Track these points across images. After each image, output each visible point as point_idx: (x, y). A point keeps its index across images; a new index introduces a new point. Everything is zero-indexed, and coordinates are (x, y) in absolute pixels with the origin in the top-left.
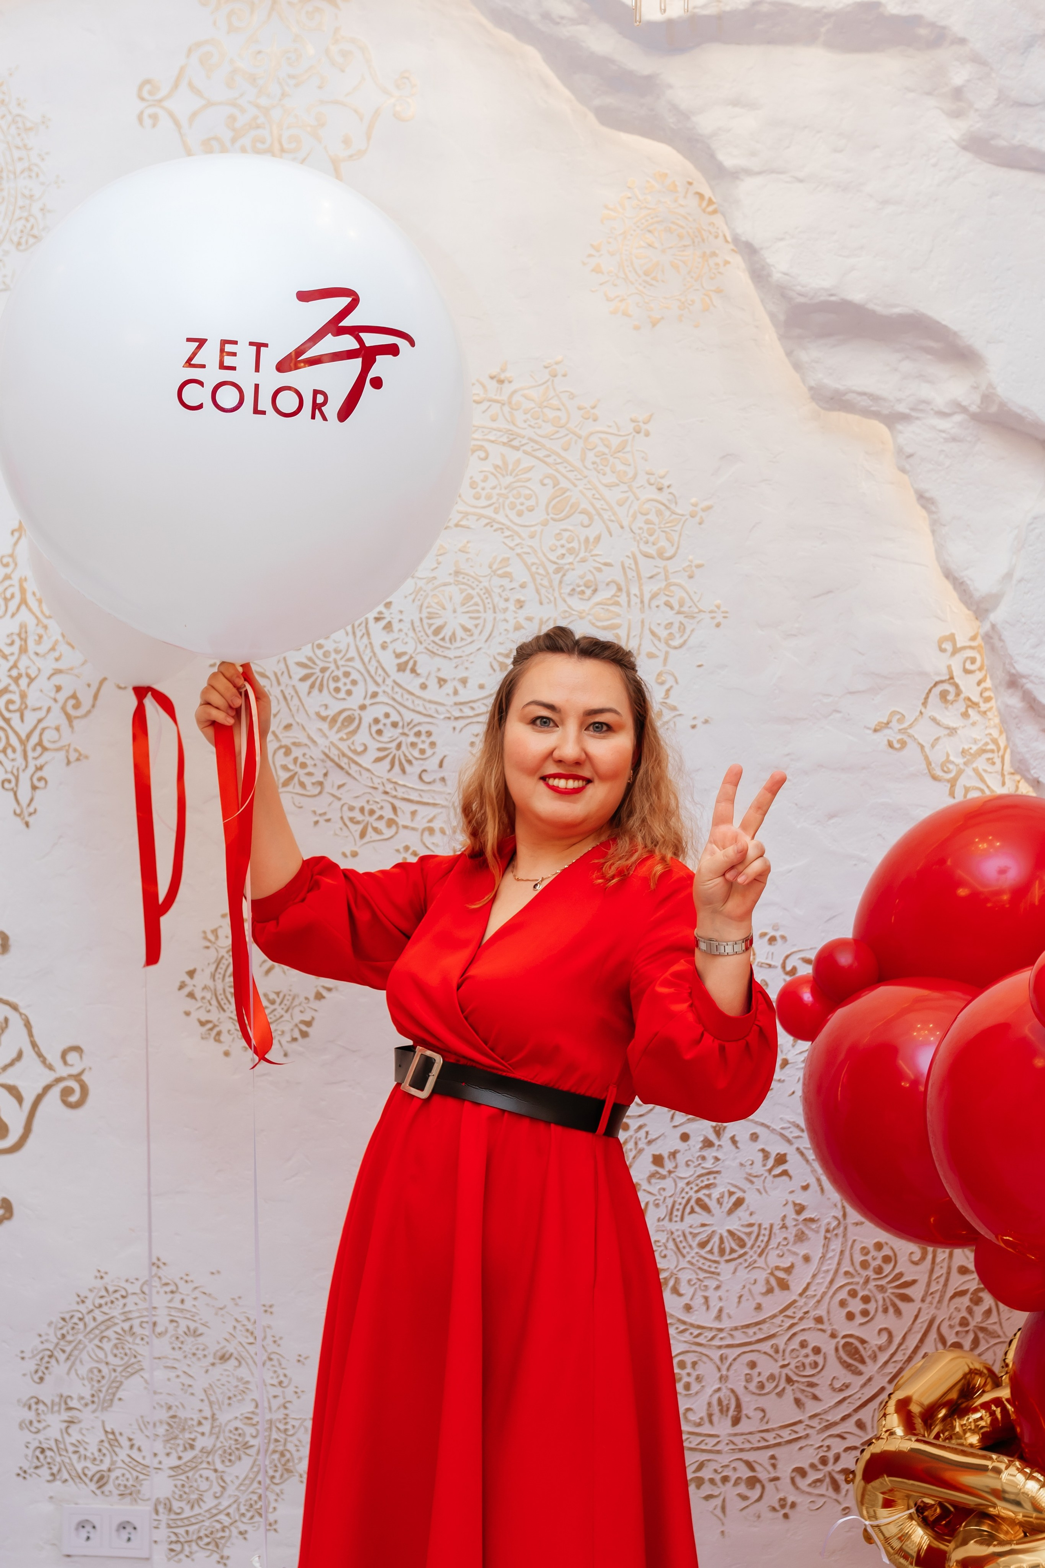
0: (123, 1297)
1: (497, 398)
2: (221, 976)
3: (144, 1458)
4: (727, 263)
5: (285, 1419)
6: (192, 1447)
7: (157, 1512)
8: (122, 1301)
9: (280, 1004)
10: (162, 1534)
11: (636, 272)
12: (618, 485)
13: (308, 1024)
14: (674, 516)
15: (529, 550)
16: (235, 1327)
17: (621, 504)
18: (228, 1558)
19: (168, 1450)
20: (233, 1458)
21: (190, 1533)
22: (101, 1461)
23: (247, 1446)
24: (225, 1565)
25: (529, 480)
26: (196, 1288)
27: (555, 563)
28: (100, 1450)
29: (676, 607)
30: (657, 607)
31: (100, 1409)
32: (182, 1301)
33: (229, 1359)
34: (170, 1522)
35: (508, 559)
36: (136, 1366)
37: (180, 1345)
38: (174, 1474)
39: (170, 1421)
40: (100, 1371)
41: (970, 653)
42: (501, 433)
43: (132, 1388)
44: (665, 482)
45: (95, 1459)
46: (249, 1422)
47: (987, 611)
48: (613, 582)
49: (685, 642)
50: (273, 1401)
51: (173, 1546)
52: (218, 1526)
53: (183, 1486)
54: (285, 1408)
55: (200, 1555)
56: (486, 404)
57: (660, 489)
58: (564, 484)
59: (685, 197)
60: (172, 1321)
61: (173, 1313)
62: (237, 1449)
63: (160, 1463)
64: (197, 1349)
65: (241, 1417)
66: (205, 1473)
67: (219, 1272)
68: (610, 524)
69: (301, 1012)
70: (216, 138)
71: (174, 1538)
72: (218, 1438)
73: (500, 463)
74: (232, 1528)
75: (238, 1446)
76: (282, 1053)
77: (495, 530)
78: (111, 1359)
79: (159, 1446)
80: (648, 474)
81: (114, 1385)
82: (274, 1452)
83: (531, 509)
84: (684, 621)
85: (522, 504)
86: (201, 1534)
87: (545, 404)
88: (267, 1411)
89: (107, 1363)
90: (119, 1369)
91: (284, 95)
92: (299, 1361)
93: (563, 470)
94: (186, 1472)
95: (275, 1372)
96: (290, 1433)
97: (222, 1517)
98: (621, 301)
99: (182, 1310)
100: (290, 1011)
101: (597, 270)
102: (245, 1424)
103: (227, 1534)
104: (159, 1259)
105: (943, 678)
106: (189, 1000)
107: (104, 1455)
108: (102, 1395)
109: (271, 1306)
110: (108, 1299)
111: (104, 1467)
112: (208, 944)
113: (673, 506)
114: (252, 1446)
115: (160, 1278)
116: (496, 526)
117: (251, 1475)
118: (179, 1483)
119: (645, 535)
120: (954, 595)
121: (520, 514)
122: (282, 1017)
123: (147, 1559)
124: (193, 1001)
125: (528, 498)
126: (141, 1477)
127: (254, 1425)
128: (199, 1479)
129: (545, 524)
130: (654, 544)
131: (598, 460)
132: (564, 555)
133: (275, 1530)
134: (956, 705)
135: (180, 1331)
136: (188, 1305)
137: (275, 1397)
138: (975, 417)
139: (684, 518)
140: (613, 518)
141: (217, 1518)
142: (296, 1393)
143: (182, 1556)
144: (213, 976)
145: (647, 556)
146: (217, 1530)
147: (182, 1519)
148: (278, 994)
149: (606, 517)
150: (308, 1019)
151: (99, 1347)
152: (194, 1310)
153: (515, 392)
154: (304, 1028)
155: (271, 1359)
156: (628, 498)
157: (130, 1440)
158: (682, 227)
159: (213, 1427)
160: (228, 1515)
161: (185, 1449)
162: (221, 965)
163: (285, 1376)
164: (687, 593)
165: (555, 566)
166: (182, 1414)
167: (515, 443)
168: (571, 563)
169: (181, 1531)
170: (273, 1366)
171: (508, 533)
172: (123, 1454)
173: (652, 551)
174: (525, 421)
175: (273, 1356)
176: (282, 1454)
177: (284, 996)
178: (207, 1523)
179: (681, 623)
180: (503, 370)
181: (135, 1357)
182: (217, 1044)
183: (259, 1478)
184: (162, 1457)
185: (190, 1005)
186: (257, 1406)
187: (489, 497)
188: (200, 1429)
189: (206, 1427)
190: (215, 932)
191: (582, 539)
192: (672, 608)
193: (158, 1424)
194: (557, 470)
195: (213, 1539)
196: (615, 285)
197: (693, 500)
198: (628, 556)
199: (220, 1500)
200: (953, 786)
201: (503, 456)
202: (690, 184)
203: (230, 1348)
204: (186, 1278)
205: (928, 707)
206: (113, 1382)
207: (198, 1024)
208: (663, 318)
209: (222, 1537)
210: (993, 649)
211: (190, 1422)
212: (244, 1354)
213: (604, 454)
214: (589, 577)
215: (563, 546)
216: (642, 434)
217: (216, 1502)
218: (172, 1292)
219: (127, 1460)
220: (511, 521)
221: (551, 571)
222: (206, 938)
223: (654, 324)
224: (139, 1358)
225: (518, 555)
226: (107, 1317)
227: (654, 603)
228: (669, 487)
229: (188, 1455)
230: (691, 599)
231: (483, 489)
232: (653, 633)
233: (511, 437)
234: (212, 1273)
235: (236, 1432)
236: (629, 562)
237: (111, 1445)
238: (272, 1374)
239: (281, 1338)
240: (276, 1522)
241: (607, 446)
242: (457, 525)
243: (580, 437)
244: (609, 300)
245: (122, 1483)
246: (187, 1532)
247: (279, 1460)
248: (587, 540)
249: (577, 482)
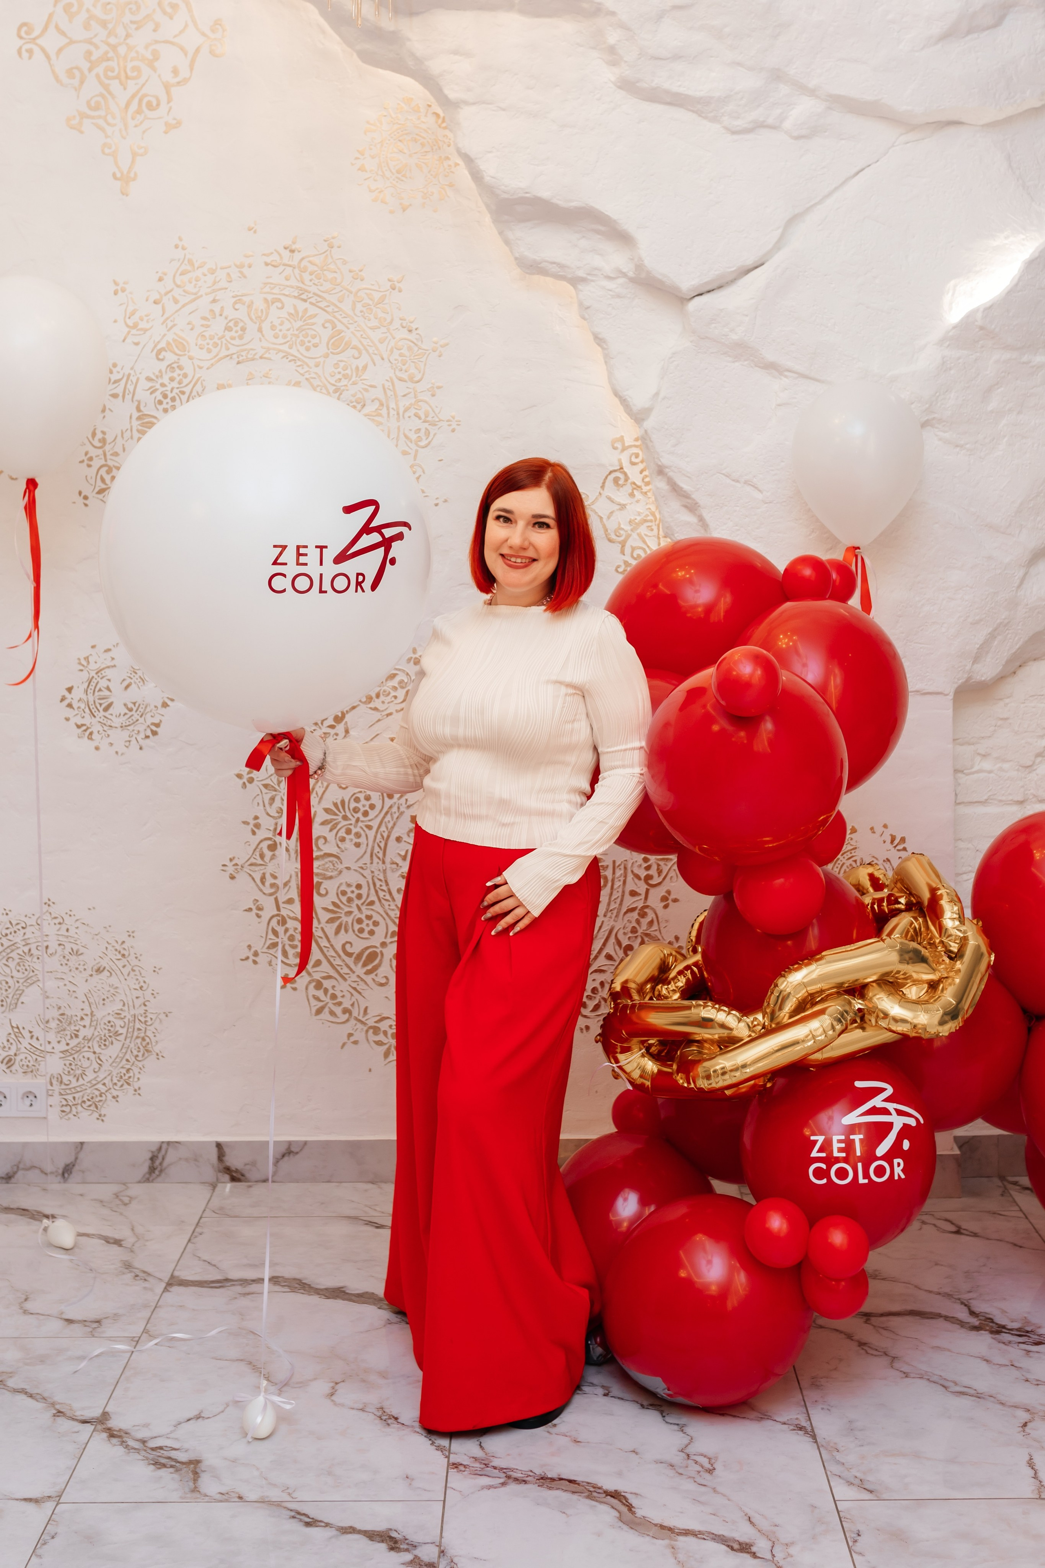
0: (23, 928)
1: (290, 263)
2: (92, 691)
3: (41, 1045)
4: (457, 165)
5: (145, 1013)
6: (77, 1036)
7: (51, 1084)
8: (23, 931)
9: (136, 711)
10: (56, 1100)
11: (391, 171)
12: (379, 328)
13: (157, 725)
14: (420, 351)
15: (314, 376)
16: (107, 948)
17: (382, 341)
18: (105, 1115)
19: (59, 1039)
20: (107, 1043)
21: (77, 1099)
22: (9, 1048)
23: (117, 1034)
24: (103, 1120)
25: (315, 324)
26: (77, 920)
27: (334, 385)
28: (8, 1041)
29: (423, 417)
30: (409, 417)
31: (8, 1010)
32: (67, 930)
33: (103, 971)
34: (62, 1092)
35: (300, 382)
36: (33, 978)
37: (66, 962)
38: (63, 1056)
39: (60, 1018)
40: (7, 983)
41: (635, 450)
42: (293, 290)
43: (32, 995)
44: (414, 326)
45: (4, 1047)
46: (119, 1016)
47: (643, 420)
48: (377, 399)
49: (429, 443)
50: (135, 1000)
51: (64, 1109)
52: (97, 1093)
53: (70, 1064)
54: (145, 1005)
55: (84, 1114)
56: (282, 268)
57: (410, 331)
58: (340, 326)
59: (426, 116)
60: (60, 945)
61: (61, 938)
62: (110, 1036)
63: (53, 1048)
64: (79, 965)
65: (113, 1013)
66: (87, 1055)
67: (94, 908)
68: (374, 356)
69: (152, 716)
70: (77, 68)
71: (64, 1103)
72: (95, 1029)
73: (293, 311)
74: (107, 1094)
75: (111, 1034)
76: (139, 747)
77: (290, 361)
78: (15, 973)
79: (52, 1036)
80: (401, 319)
81: (18, 992)
82: (137, 1037)
83: (316, 346)
84: (429, 428)
85: (309, 342)
86: (85, 1099)
87: (325, 268)
88: (131, 1008)
89: (12, 977)
90: (21, 981)
91: (128, 36)
92: (154, 971)
93: (339, 317)
94: (72, 1054)
95: (137, 979)
96: (148, 1024)
97: (100, 1086)
98: (382, 191)
99: (67, 937)
100: (144, 716)
101: (362, 169)
102: (115, 1018)
103: (103, 1098)
104: (49, 900)
105: (616, 468)
106: (68, 709)
107: (11, 1044)
108: (9, 1001)
109: (133, 932)
110: (12, 930)
111: (12, 1052)
112: (82, 668)
113: (419, 343)
114: (121, 1034)
115: (50, 913)
116: (291, 358)
117: (121, 1055)
118: (68, 1063)
119: (400, 364)
120: (621, 408)
121: (308, 349)
122: (137, 720)
123: (45, 1118)
124: (72, 710)
125: (314, 337)
126: (39, 1059)
127: (122, 1019)
128: (82, 1059)
129: (326, 356)
130: (406, 371)
131: (364, 309)
132: (340, 379)
133: (139, 1094)
134: (625, 487)
135: (66, 952)
136: (72, 932)
137: (137, 998)
138: (632, 280)
139: (428, 352)
140: (376, 352)
141: (96, 1087)
142: (153, 994)
143: (71, 1116)
144: (86, 692)
145: (401, 380)
146: (97, 1096)
147: (70, 1089)
148: (134, 704)
149: (371, 351)
150: (157, 721)
151: (6, 965)
152: (76, 936)
153: (303, 259)
154: (154, 728)
155: (133, 970)
156: (387, 337)
157: (31, 1032)
158: (424, 138)
159: (91, 1021)
160: (104, 1084)
161: (72, 1037)
162: (92, 683)
163: (145, 982)
164: (431, 407)
165: (334, 388)
166: (68, 1012)
167: (304, 297)
168: (346, 386)
169: (70, 1097)
170: (136, 975)
171: (299, 363)
172: (25, 1043)
173: (405, 376)
174: (311, 281)
175: (134, 968)
176: (143, 1039)
177: (139, 705)
178: (89, 1091)
179: (426, 429)
180: (294, 243)
181: (33, 971)
182: (90, 741)
183: (127, 1057)
184: (54, 1044)
185: (69, 713)
186: (124, 1005)
187: (285, 337)
188: (82, 1023)
189: (87, 1022)
190: (87, 659)
191: (354, 367)
192: (420, 418)
193: (51, 1020)
194: (334, 317)
195: (94, 1102)
196: (375, 180)
197: (435, 339)
198: (387, 380)
199: (98, 1074)
200: (623, 546)
201: (295, 306)
202: (429, 106)
203: (104, 963)
204: (70, 913)
205: (605, 489)
206: (17, 990)
207: (75, 727)
208: (411, 205)
209: (100, 1101)
210: (647, 447)
211: (75, 1018)
212: (114, 967)
213: (369, 305)
214: (359, 395)
215: (339, 373)
216: (397, 290)
217: (95, 1075)
218: (60, 923)
219: (29, 1047)
220: (302, 355)
221: (331, 391)
222: (80, 664)
223: (404, 211)
224: (36, 972)
225: (307, 379)
226: (12, 943)
227: (407, 414)
228: (416, 329)
229: (73, 1042)
230: (434, 411)
231: (281, 330)
232: (406, 436)
233: (301, 292)
234: (89, 909)
235: (109, 1025)
236: (387, 384)
237: (16, 1036)
238: (135, 981)
239: (141, 955)
240: (139, 1088)
241: (371, 300)
242: (261, 358)
243: (351, 293)
244: (371, 191)
245: (25, 1064)
246: (74, 1098)
247: (141, 1044)
248: (357, 368)
249: (349, 326)
